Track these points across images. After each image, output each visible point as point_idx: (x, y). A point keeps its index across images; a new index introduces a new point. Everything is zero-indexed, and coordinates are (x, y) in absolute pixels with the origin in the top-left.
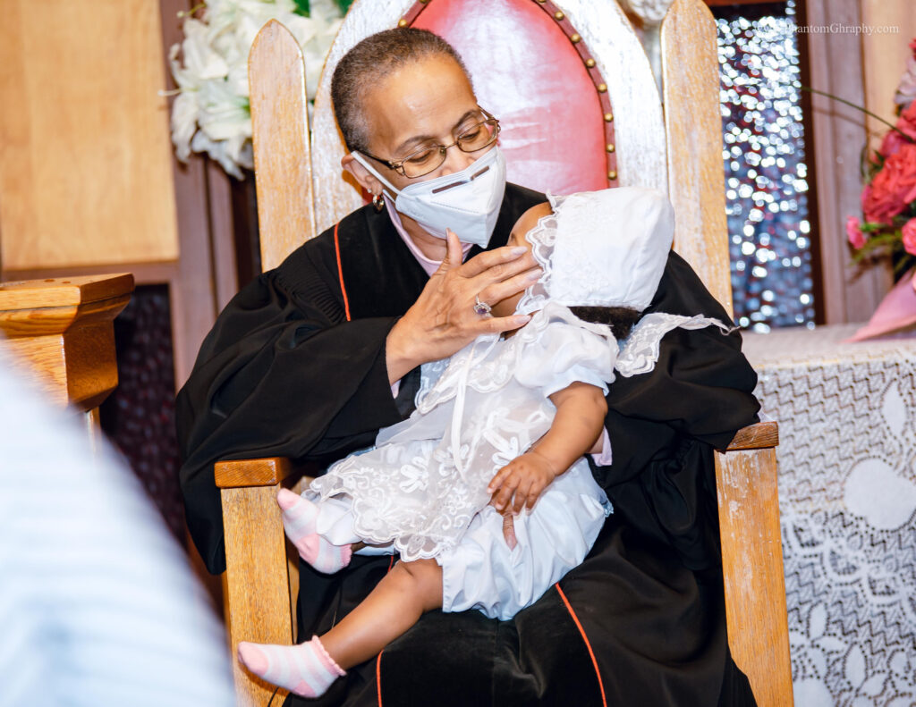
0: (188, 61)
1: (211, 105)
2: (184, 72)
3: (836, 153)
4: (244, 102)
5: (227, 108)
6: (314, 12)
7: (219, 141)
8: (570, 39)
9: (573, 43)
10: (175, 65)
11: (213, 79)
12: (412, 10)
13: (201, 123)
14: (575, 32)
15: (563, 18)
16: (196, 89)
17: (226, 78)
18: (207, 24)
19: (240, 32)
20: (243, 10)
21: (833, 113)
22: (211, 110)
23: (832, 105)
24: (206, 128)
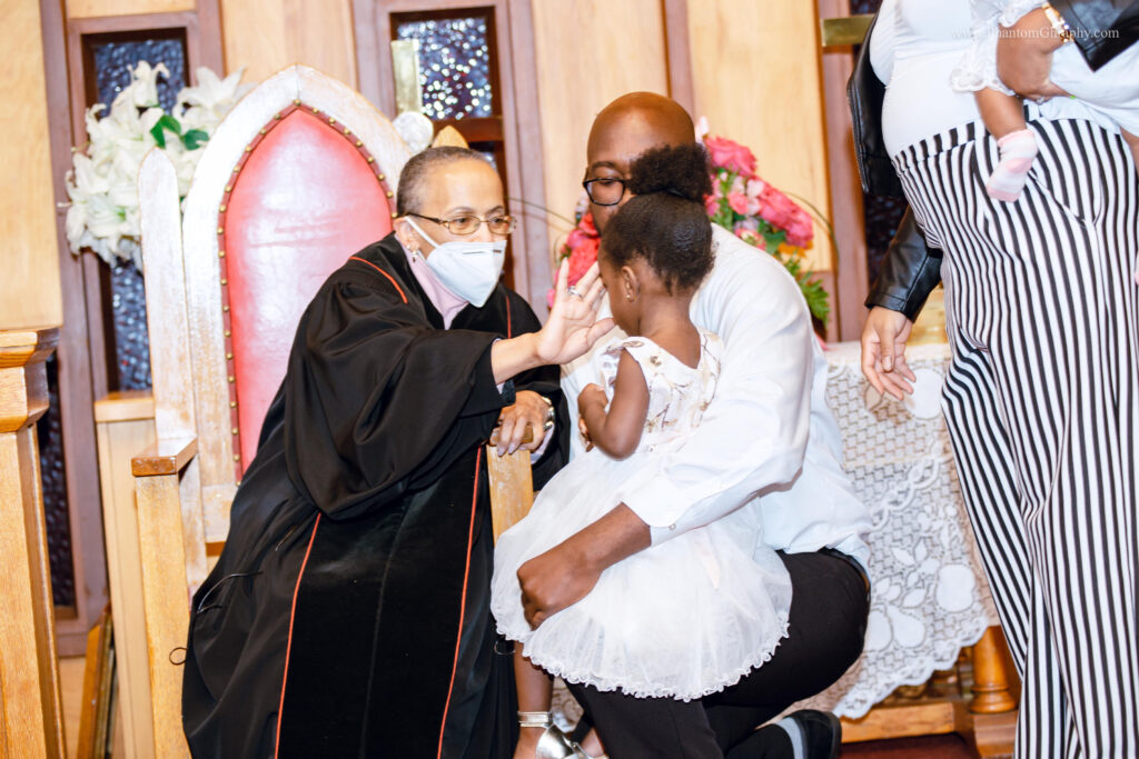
0: (79, 182)
1: (96, 212)
2: (76, 190)
3: (527, 248)
4: (119, 210)
5: (107, 214)
6: (168, 146)
7: (100, 239)
8: (367, 160)
9: (369, 163)
10: (69, 185)
11: (98, 195)
12: (255, 140)
13: (89, 225)
14: (370, 155)
15: (361, 146)
16: (85, 202)
17: (106, 194)
18: (90, 157)
19: (117, 161)
20: (118, 146)
21: (524, 214)
22: (97, 216)
23: (523, 207)
24: (91, 229)
